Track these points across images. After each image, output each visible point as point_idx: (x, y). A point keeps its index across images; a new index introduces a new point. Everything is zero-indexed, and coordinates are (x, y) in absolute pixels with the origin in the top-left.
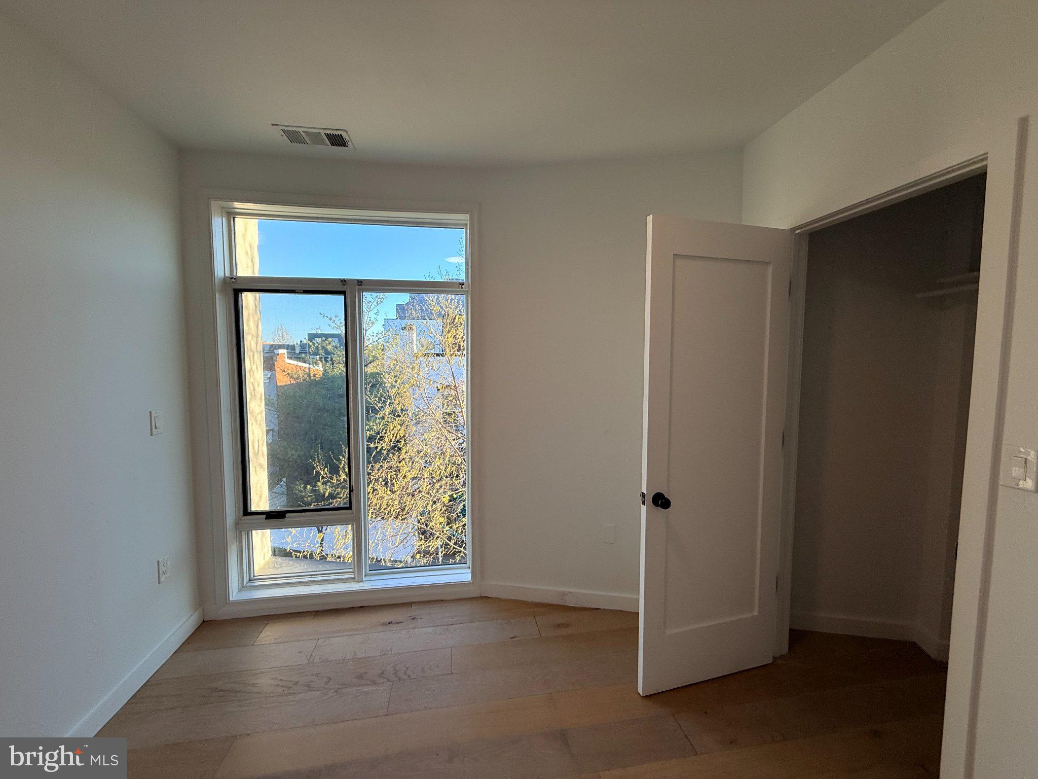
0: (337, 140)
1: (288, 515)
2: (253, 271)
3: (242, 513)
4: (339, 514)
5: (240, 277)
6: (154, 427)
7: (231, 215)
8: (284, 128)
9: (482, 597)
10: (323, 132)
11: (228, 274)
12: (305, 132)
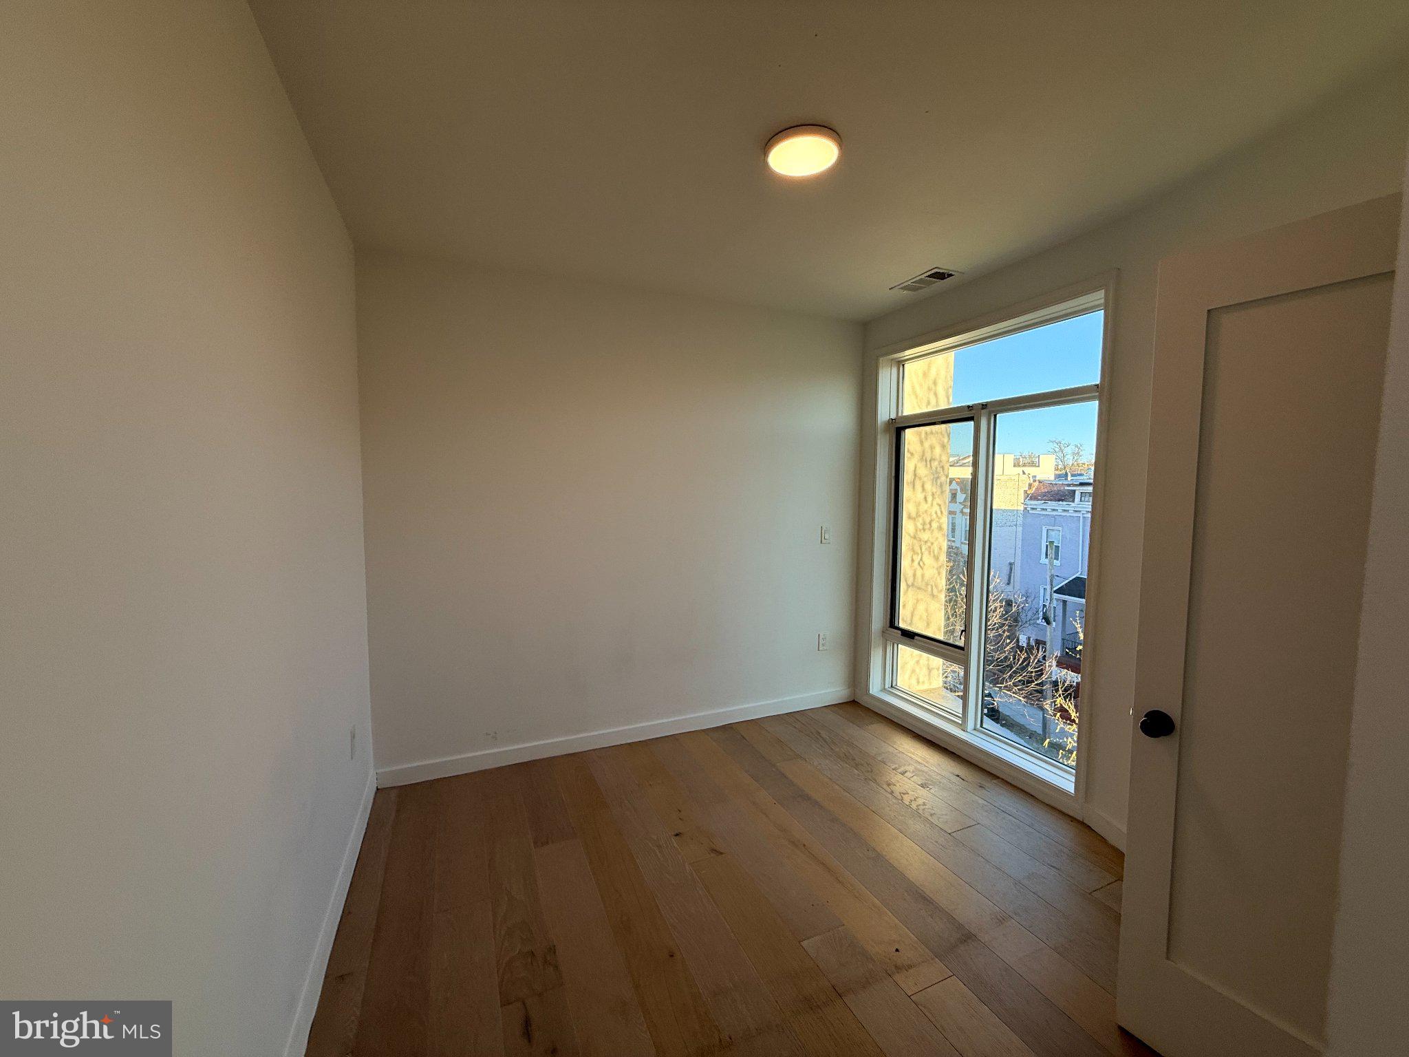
0: (940, 276)
1: (916, 637)
2: (949, 403)
3: (888, 624)
4: (952, 651)
5: (905, 416)
6: (823, 538)
7: (901, 364)
8: (899, 287)
9: (1082, 823)
10: (923, 276)
11: (893, 416)
12: (929, 276)
